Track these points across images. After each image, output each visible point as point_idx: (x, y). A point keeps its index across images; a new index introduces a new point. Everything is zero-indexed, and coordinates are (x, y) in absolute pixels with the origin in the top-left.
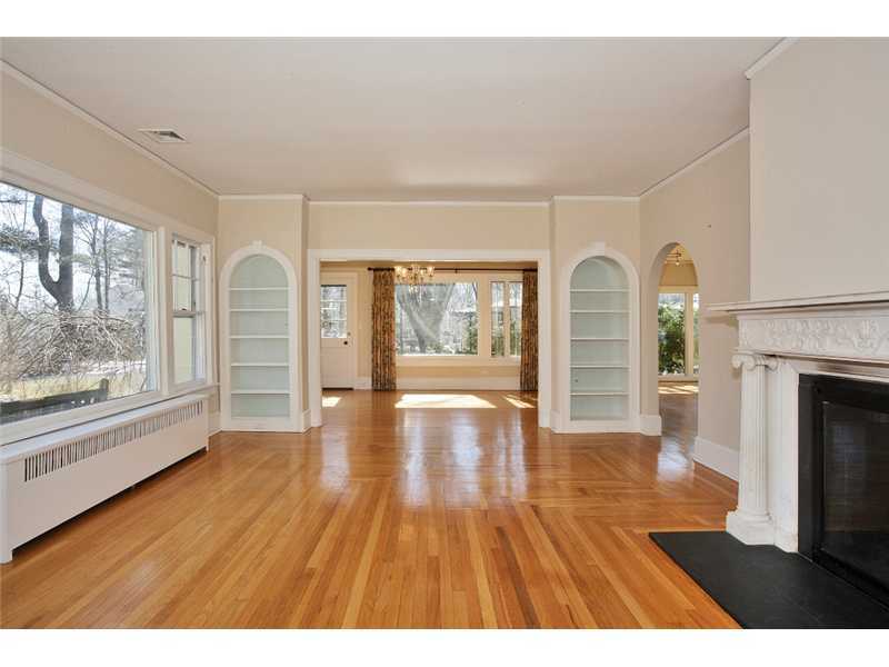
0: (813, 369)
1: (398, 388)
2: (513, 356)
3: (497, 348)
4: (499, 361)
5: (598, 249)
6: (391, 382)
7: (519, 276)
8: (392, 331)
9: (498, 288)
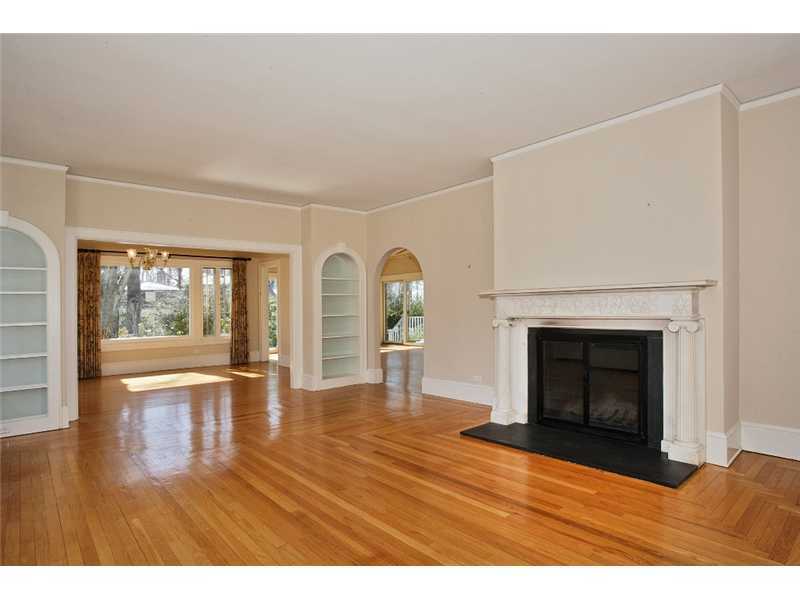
0: (537, 324)
1: (103, 374)
2: (223, 335)
3: (208, 328)
4: (210, 340)
5: (341, 248)
6: (97, 369)
7: (229, 264)
8: (97, 315)
9: (208, 273)
